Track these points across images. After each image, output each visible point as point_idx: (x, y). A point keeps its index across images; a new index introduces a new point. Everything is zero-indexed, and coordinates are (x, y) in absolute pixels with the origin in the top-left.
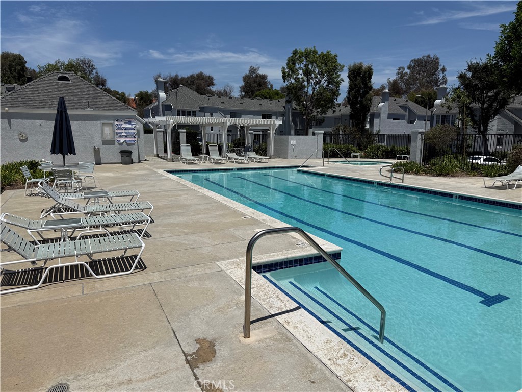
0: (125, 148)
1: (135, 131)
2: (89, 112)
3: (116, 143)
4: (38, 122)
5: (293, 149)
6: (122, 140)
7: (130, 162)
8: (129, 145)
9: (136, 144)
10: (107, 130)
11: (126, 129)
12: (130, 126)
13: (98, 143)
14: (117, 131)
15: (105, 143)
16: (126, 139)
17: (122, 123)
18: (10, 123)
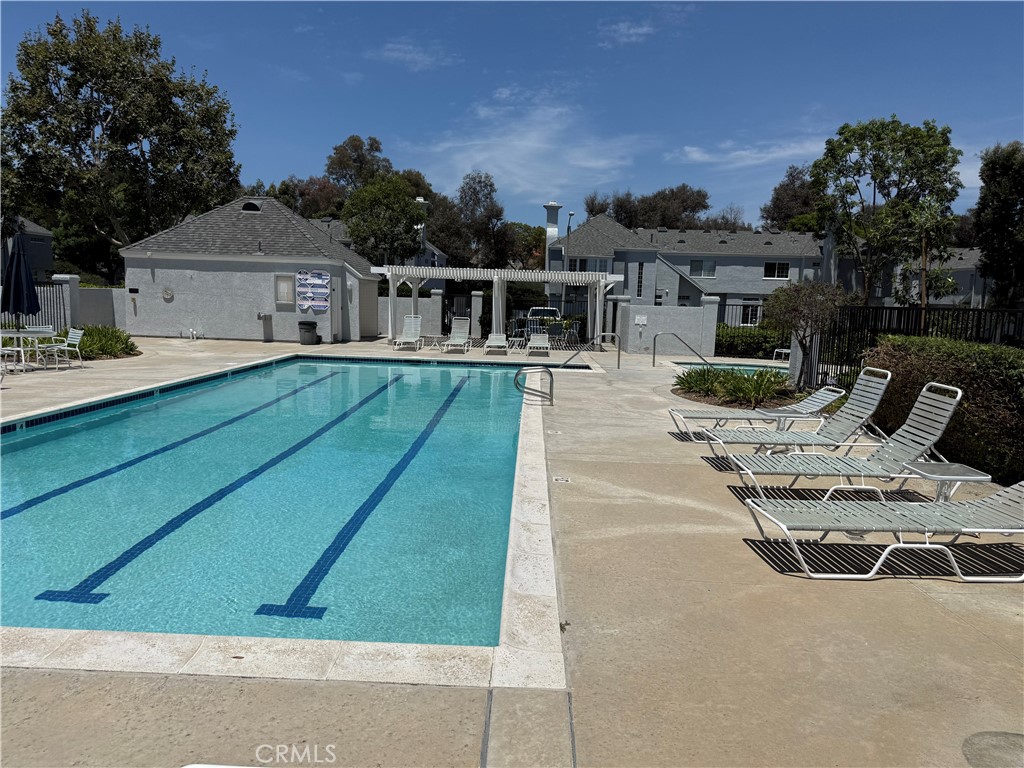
0: (310, 317)
1: (328, 291)
2: (259, 258)
3: (297, 309)
4: (189, 272)
5: (641, 333)
6: (306, 304)
7: (315, 340)
8: (317, 312)
9: (329, 312)
10: (285, 287)
11: (314, 286)
12: (319, 282)
13: (269, 308)
14: (298, 289)
15: (280, 308)
16: (313, 303)
17: (308, 276)
18: (153, 274)
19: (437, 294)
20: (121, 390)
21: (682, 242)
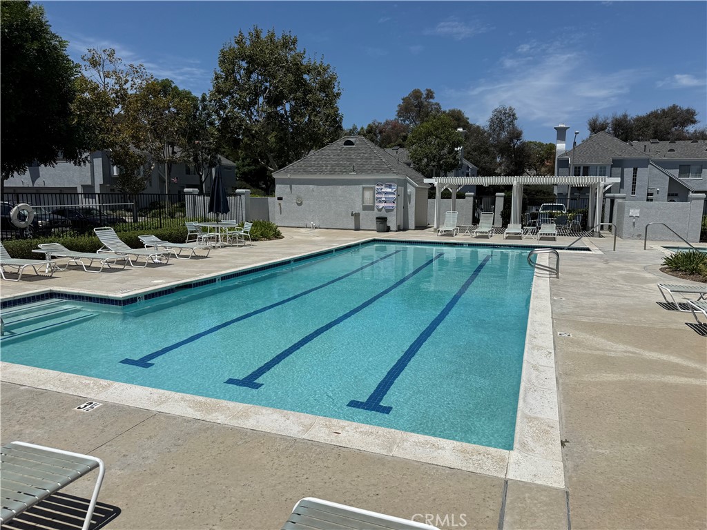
0: (383, 214)
1: (395, 196)
2: (353, 176)
3: (375, 209)
4: (311, 187)
5: (634, 223)
6: (381, 205)
7: (386, 229)
8: (388, 211)
9: (395, 210)
10: (368, 195)
11: (386, 193)
12: (390, 190)
13: (358, 208)
14: (376, 196)
15: (365, 208)
16: (386, 205)
17: (383, 187)
18: (291, 188)
19: (470, 196)
20: (272, 259)
21: (672, 150)
